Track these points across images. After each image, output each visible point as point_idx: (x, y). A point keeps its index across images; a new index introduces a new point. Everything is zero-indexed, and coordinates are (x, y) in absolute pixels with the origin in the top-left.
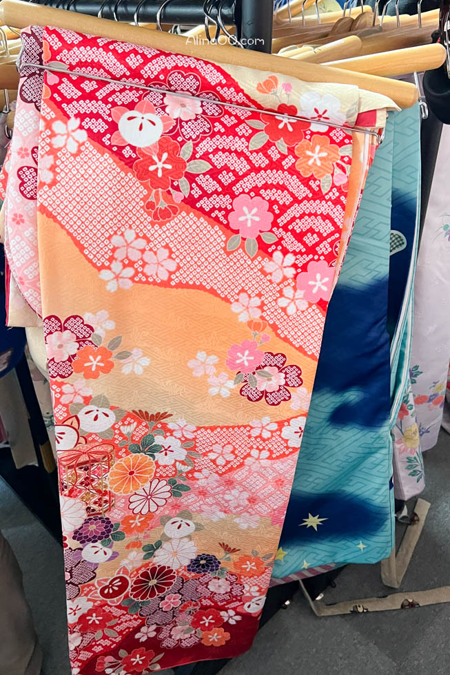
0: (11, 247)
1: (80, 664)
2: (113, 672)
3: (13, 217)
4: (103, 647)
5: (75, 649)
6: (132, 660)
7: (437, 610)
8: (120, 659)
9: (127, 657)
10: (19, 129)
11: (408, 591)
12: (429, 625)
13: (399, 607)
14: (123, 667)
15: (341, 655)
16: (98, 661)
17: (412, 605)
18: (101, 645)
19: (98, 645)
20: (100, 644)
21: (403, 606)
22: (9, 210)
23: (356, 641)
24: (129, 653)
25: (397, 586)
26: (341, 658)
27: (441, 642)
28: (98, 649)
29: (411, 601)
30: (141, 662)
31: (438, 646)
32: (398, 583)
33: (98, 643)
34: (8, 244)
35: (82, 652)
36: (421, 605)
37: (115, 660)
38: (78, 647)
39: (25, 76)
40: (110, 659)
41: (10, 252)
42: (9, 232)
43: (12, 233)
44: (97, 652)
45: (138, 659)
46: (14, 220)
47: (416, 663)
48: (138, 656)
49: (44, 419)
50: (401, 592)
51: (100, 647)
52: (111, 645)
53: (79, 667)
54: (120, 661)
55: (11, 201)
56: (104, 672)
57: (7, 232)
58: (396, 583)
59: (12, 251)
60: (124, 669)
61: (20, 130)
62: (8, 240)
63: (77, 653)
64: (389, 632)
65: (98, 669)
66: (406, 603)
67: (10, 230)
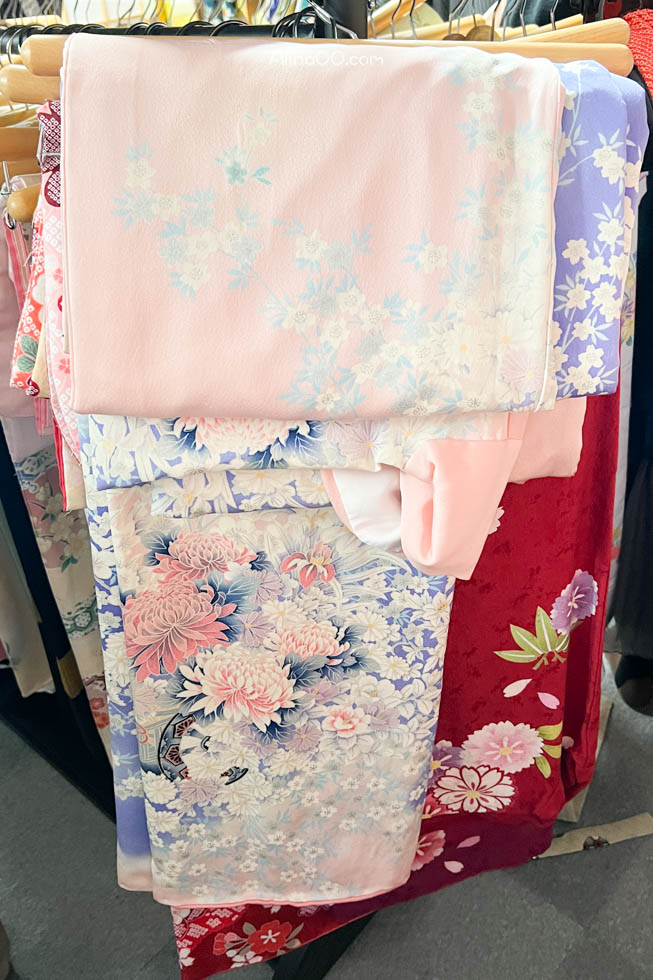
0: (61, 404)
1: (190, 943)
2: (238, 954)
3: (60, 364)
4: (221, 919)
5: (183, 922)
6: (263, 937)
7: (633, 847)
8: (246, 936)
9: (254, 934)
10: (52, 243)
11: (592, 825)
12: (625, 870)
13: (582, 848)
14: (249, 947)
15: (505, 923)
16: (216, 941)
17: (598, 844)
18: (218, 917)
19: (214, 918)
20: (216, 916)
21: (586, 847)
22: (52, 357)
23: (525, 902)
24: (258, 928)
25: (575, 820)
26: (506, 927)
27: (642, 891)
28: (214, 923)
29: (596, 838)
30: (274, 941)
31: (639, 897)
32: (577, 815)
33: (213, 914)
34: (56, 402)
35: (192, 925)
36: (611, 843)
37: (239, 938)
38: (186, 918)
39: (48, 170)
40: (232, 937)
41: (59, 410)
42: (57, 385)
43: (60, 386)
44: (213, 926)
45: (270, 936)
46: (61, 368)
47: (611, 923)
48: (270, 932)
49: (64, 622)
50: (581, 827)
51: (217, 919)
52: (232, 916)
53: (188, 946)
54: (246, 940)
55: (55, 344)
56: (225, 954)
57: (53, 385)
58: (574, 817)
59: (63, 409)
60: (252, 949)
61: (54, 245)
62: (56, 396)
63: (186, 926)
64: (569, 883)
65: (216, 951)
66: (590, 842)
67: (57, 382)
